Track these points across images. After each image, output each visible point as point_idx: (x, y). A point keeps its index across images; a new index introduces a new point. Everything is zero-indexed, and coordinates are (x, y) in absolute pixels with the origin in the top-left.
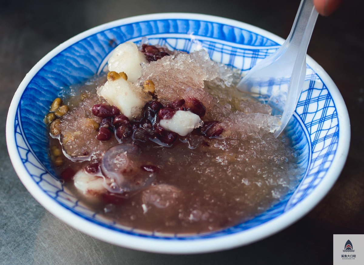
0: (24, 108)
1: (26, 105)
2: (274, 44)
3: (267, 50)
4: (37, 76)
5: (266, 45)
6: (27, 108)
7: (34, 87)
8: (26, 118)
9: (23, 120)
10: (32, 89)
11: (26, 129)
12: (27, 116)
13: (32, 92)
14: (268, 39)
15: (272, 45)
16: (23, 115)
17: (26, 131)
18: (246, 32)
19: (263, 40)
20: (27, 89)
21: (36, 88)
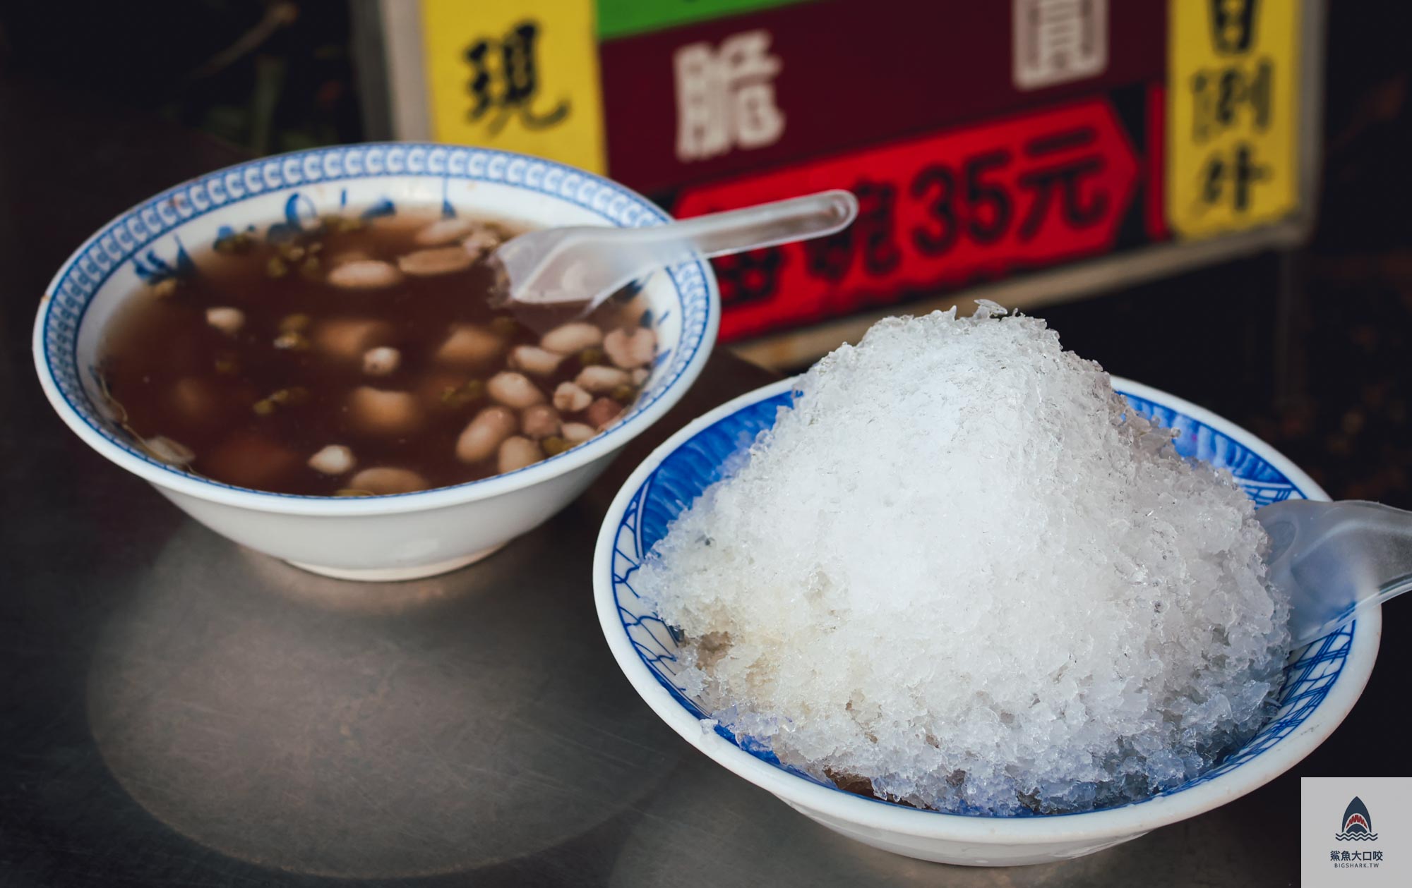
0: (661, 483)
1: (668, 480)
2: (1277, 476)
3: (1260, 489)
4: (714, 428)
5: (1260, 477)
6: (668, 486)
7: (699, 448)
8: (658, 504)
9: (649, 506)
10: (692, 451)
11: (649, 525)
12: (662, 503)
13: (690, 459)
14: (1267, 464)
15: (1271, 480)
16: (653, 496)
17: (647, 530)
18: (1224, 439)
19: (1255, 465)
20: (682, 449)
21: (703, 452)
